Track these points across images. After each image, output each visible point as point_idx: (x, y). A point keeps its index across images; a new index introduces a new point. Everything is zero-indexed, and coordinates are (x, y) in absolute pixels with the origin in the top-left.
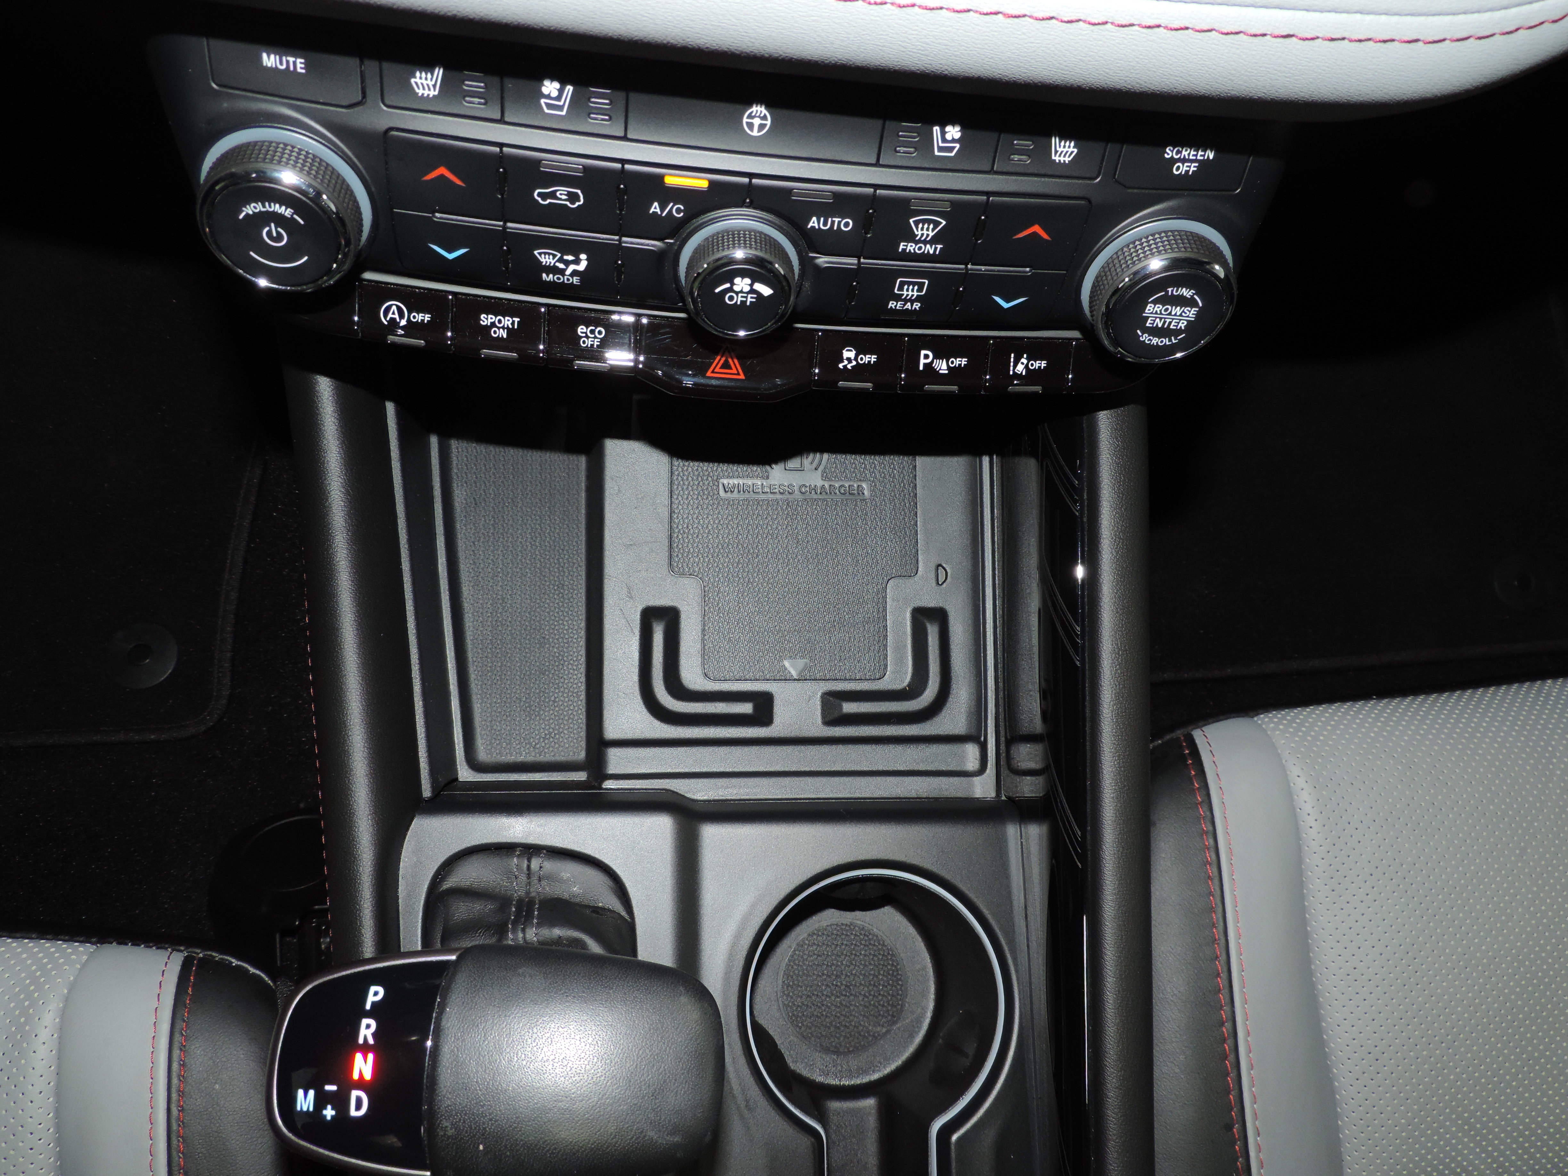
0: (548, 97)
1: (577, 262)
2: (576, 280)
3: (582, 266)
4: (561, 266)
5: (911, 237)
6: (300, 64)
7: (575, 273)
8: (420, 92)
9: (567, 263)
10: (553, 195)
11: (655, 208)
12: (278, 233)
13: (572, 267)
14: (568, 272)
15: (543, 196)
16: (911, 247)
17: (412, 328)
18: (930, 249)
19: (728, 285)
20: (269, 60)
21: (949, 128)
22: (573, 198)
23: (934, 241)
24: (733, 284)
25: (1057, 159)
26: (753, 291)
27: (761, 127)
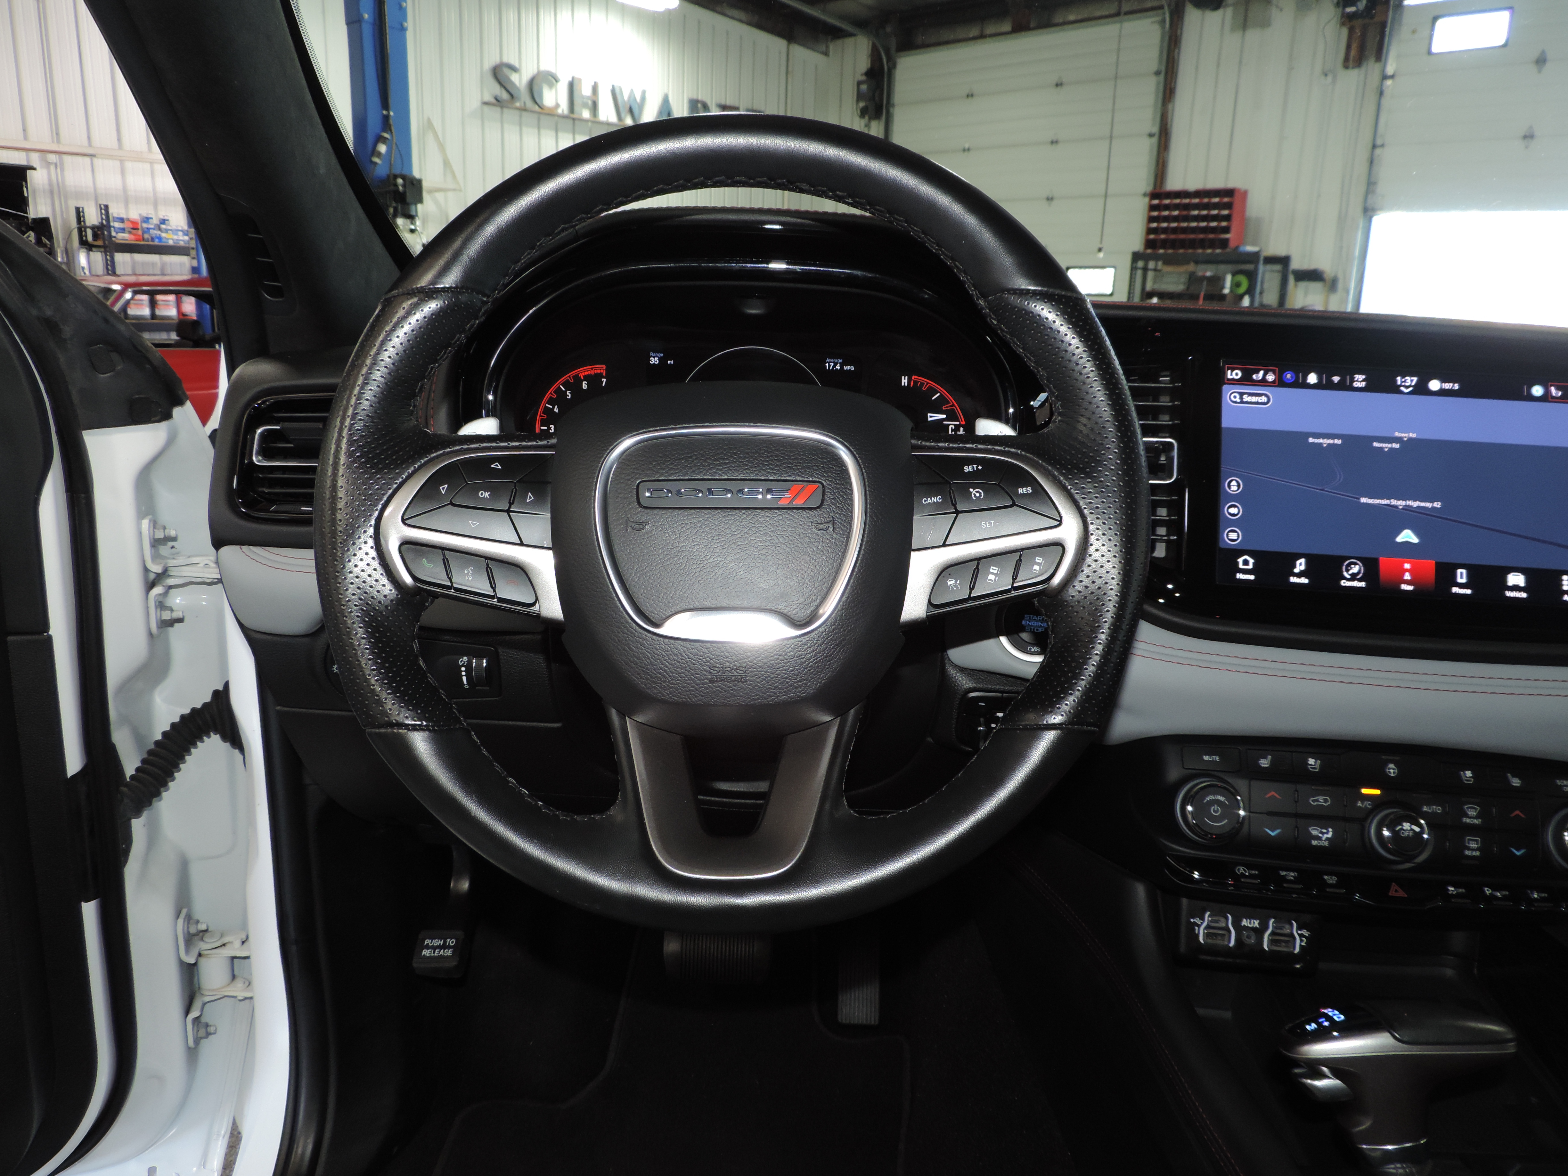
0: (1311, 765)
1: (1327, 833)
2: (1326, 844)
3: (1330, 835)
4: (1320, 835)
5: (1467, 816)
6: (1217, 759)
7: (1327, 839)
8: (1263, 765)
9: (1323, 833)
10: (1317, 800)
11: (1359, 804)
12: (1218, 809)
13: (1326, 836)
14: (1324, 839)
15: (1313, 801)
16: (1468, 821)
17: (1251, 876)
18: (1476, 821)
19: (1400, 827)
20: (1206, 758)
21: (1467, 772)
22: (1326, 801)
23: (1476, 818)
24: (1403, 826)
25: (1514, 784)
26: (1412, 830)
27: (1394, 773)
